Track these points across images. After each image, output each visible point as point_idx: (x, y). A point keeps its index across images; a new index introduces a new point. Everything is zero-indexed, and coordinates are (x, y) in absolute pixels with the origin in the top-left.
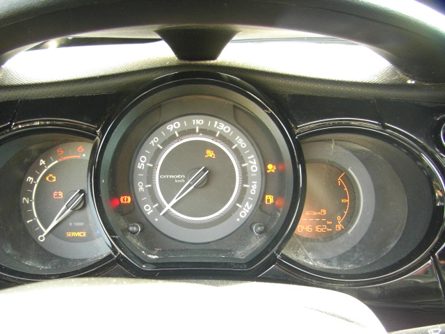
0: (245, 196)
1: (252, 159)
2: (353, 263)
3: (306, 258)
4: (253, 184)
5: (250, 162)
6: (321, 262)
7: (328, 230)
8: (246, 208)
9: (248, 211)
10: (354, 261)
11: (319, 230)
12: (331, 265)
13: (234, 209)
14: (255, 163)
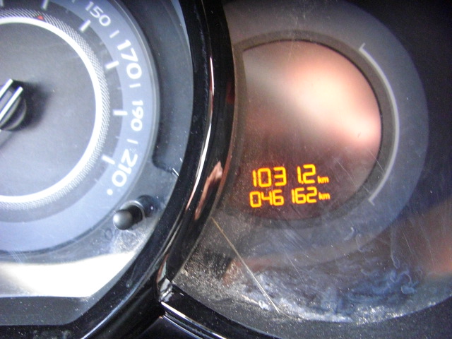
0: (121, 138)
1: (127, 51)
2: (384, 301)
3: (252, 288)
4: (135, 107)
5: (124, 56)
6: (289, 299)
7: (321, 197)
8: (126, 164)
9: (129, 171)
10: (388, 294)
11: (301, 199)
12: (319, 310)
13: (99, 169)
14: (134, 57)
